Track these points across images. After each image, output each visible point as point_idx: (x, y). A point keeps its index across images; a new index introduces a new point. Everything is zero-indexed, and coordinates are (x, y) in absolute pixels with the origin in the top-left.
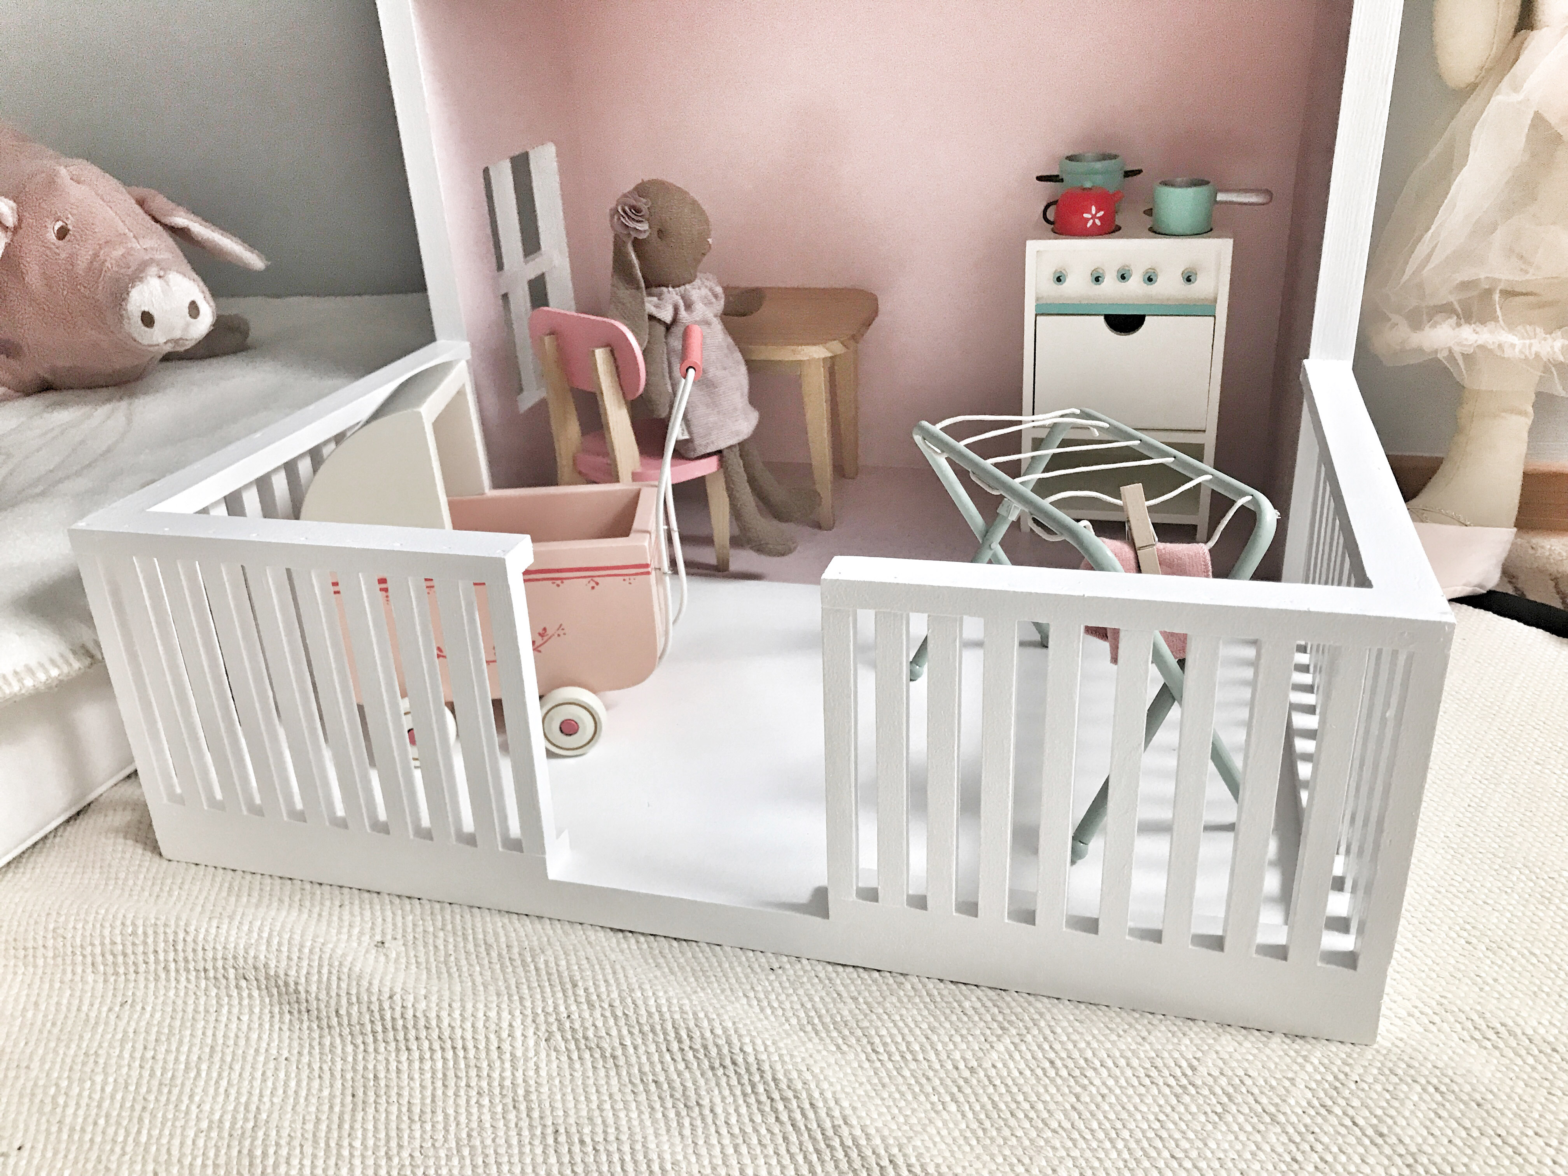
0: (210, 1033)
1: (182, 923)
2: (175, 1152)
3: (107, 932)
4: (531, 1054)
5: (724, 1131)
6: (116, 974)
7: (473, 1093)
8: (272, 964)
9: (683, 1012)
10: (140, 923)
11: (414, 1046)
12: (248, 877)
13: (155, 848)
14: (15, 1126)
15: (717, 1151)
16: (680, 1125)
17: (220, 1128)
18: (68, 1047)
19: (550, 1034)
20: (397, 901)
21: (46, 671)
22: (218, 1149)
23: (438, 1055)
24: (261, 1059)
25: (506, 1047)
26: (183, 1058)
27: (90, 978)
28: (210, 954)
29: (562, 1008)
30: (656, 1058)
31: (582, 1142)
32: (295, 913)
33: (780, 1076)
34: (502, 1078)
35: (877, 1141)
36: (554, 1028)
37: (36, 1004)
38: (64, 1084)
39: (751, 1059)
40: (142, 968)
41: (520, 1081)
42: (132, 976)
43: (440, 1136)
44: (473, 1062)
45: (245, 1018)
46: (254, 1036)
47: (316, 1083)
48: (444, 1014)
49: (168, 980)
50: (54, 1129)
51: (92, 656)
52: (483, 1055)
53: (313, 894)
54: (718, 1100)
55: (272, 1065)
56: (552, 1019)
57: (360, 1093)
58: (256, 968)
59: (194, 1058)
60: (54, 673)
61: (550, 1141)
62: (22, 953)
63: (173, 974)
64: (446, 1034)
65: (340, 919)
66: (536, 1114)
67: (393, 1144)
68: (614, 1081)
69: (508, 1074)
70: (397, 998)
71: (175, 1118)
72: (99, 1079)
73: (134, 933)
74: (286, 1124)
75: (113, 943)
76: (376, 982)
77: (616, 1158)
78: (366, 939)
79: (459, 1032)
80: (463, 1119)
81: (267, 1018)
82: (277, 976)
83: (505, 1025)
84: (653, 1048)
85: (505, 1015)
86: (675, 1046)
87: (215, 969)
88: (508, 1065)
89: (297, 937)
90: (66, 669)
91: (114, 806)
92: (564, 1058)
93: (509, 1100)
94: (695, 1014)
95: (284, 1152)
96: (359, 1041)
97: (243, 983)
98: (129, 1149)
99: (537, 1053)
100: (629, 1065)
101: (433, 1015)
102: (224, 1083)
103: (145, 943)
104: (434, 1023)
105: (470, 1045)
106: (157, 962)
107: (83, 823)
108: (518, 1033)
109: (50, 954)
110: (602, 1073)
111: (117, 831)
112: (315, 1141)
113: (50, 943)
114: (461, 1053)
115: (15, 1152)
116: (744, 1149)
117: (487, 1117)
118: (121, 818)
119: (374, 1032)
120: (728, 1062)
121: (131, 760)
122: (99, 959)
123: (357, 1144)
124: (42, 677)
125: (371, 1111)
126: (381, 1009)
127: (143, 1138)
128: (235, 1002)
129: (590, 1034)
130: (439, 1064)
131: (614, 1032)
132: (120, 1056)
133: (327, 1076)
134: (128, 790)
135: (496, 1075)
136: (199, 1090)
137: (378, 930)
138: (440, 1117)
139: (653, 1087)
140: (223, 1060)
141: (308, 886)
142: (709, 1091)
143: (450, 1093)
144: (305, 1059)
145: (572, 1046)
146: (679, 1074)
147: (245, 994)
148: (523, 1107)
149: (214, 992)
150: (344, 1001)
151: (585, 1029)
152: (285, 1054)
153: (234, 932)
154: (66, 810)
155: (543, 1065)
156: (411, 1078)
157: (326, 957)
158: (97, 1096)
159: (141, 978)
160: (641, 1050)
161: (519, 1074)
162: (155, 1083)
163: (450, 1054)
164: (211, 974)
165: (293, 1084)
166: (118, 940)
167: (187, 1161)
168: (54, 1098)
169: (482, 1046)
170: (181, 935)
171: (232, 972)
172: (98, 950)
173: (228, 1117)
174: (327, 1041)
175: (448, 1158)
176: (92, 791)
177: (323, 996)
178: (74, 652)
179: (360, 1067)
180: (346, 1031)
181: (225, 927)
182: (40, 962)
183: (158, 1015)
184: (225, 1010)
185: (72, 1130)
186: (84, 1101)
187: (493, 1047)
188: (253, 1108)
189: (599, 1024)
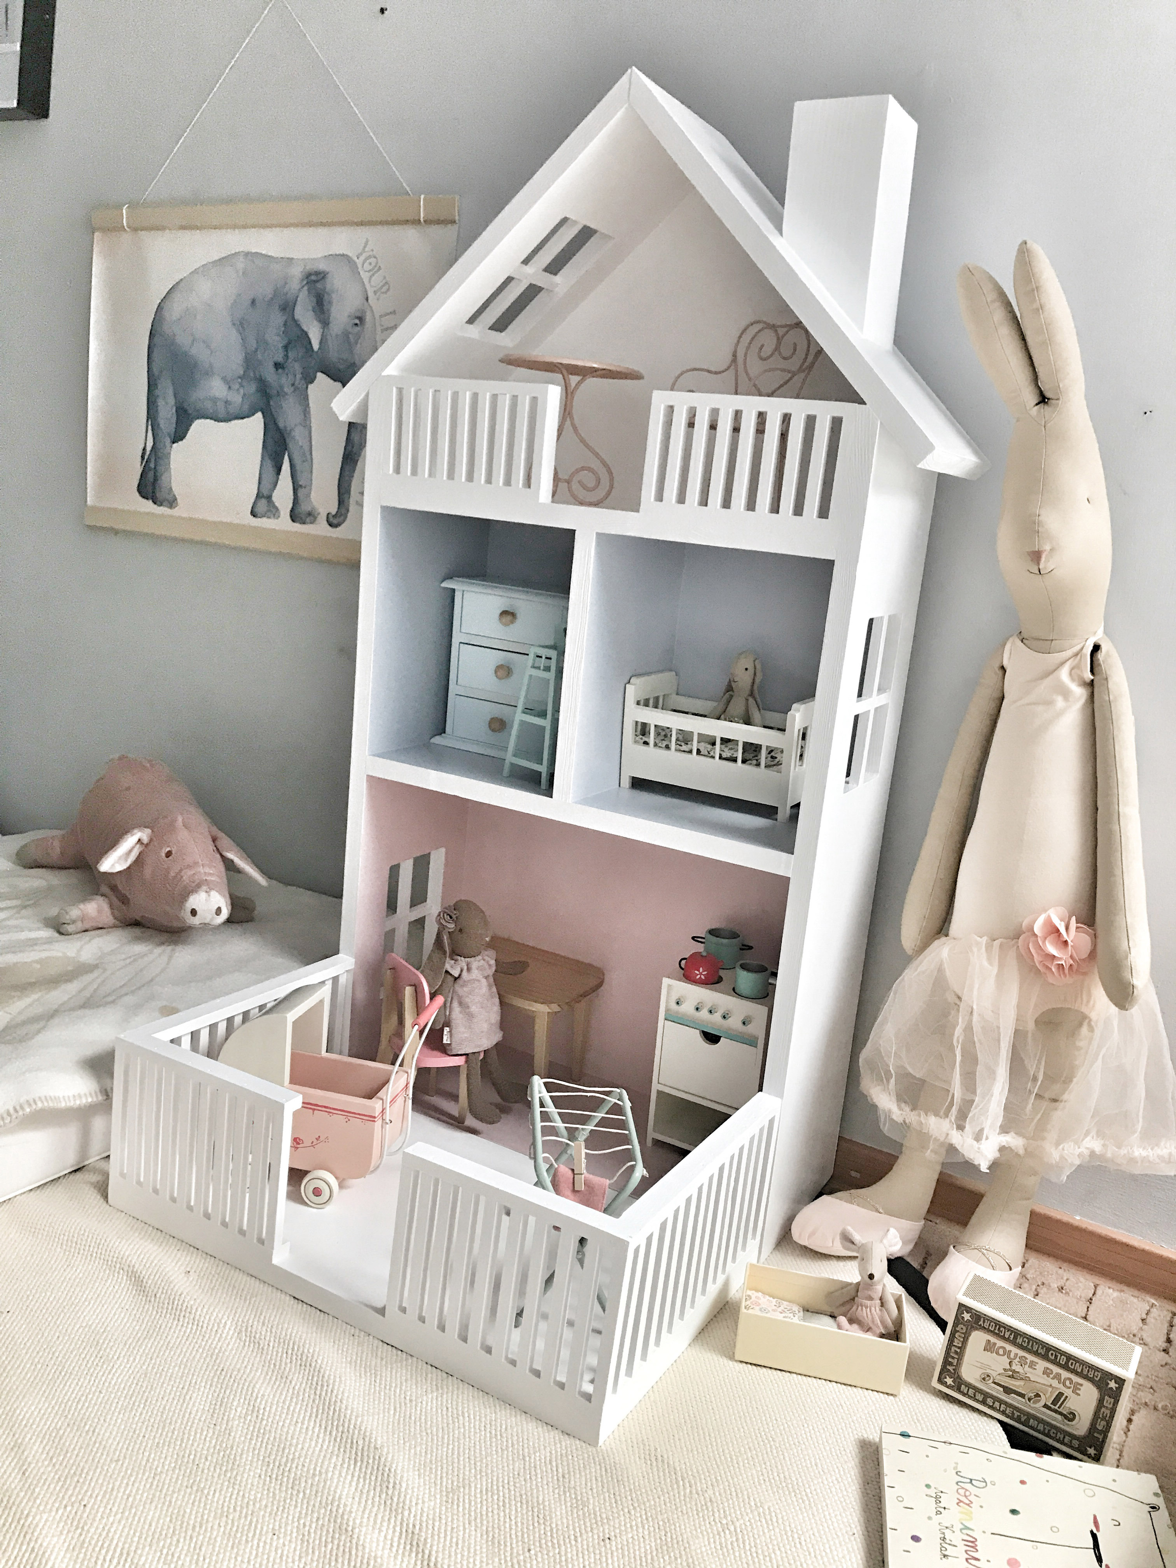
0: (99, 1289)
1: (105, 1236)
2: (69, 1331)
3: (72, 1231)
4: (229, 1337)
5: (291, 1391)
6: (70, 1251)
7: (197, 1346)
8: (136, 1266)
9: (301, 1338)
10: (87, 1230)
11: (181, 1320)
12: (143, 1224)
13: (106, 1198)
14: (9, 1303)
15: (283, 1397)
16: (275, 1383)
17: (90, 1327)
18: (40, 1277)
19: (241, 1331)
20: (204, 1255)
21: (87, 1099)
22: (86, 1335)
23: (190, 1326)
24: (117, 1306)
25: (220, 1331)
26: (85, 1296)
27: (59, 1250)
28: (112, 1254)
29: (250, 1322)
30: (280, 1355)
31: (231, 1376)
32: (156, 1247)
33: (326, 1376)
34: (212, 1343)
35: (349, 1412)
36: (244, 1329)
37: (32, 1255)
38: (34, 1291)
39: (318, 1366)
40: (82, 1252)
41: (218, 1347)
42: (76, 1255)
43: (175, 1358)
44: (203, 1333)
45: (117, 1287)
46: (117, 1296)
47: (135, 1323)
48: (199, 1309)
49: (90, 1261)
50: (24, 1308)
51: (108, 1096)
52: (208, 1331)
53: (168, 1241)
54: (295, 1379)
55: (120, 1310)
56: (244, 1325)
57: (151, 1332)
58: (129, 1266)
59: (90, 1297)
60: (90, 1100)
61: (218, 1373)
62: (33, 1230)
63: (93, 1258)
64: (197, 1318)
65: (175, 1256)
66: (218, 1361)
67: (155, 1355)
68: (258, 1359)
69: (215, 1343)
70: (183, 1296)
71: (73, 1319)
72: (48, 1294)
73: (83, 1235)
74: (116, 1334)
75: (73, 1236)
76: (177, 1287)
77: (241, 1386)
78: (183, 1268)
79: (202, 1319)
80: (188, 1355)
81: (126, 1290)
82: (137, 1272)
83: (223, 1321)
84: (280, 1350)
85: (225, 1317)
86: (290, 1352)
87: (112, 1261)
88: (217, 1339)
89: (152, 1257)
90: (95, 1099)
91: (95, 1170)
92: (242, 1344)
93: (210, 1353)
94: (305, 1342)
95: (111, 1344)
96: (160, 1311)
97: (121, 1271)
98: (51, 1325)
99: (231, 1338)
100: (267, 1354)
101: (194, 1308)
102: (98, 1311)
103: (87, 1240)
104: (193, 1311)
105: (205, 1326)
106: (89, 1250)
107: (78, 1175)
108: (227, 1327)
109: (45, 1233)
110: (255, 1354)
111: (92, 1184)
112: (125, 1344)
113: (47, 1229)
114: (199, 1328)
115: (5, 1313)
116: (294, 1400)
117: (198, 1356)
118: (94, 1178)
119: (167, 1309)
120: (308, 1365)
121: (109, 1150)
122: (65, 1242)
123: (141, 1351)
124: (84, 1101)
125: (152, 1340)
126: (174, 1299)
127: (58, 1323)
128: (115, 1278)
129: (257, 1336)
130: (188, 1331)
131: (268, 1338)
132: (60, 1287)
133: (141, 1321)
134: (103, 1164)
135: (210, 1342)
136: (87, 1311)
137: (190, 1266)
138: (179, 1351)
139: (272, 1366)
140: (101, 1302)
141: (168, 1237)
142: (294, 1374)
143: (188, 1343)
144: (134, 1312)
145: (248, 1339)
146: (286, 1364)
147: (121, 1276)
148: (214, 1357)
149: (108, 1272)
150: (160, 1291)
151: (256, 1333)
152: (127, 1307)
153: (126, 1247)
154: (72, 1166)
155: (232, 1344)
156: (174, 1332)
157: (161, 1270)
158: (45, 1300)
159: (80, 1256)
160: (275, 1349)
161: (220, 1344)
162: (70, 1303)
163: (195, 1327)
164: (110, 1263)
165: (125, 1320)
166: (76, 1236)
167: (72, 1336)
168: (28, 1296)
169: (210, 1328)
170: (103, 1241)
171: (118, 1266)
172: (66, 1238)
173: (94, 1325)
174: (147, 1307)
175: (174, 1367)
176: (88, 1159)
177: (152, 1287)
178: (101, 1092)
179: (155, 1322)
180: (156, 1305)
181: (123, 1243)
182: (40, 1236)
183: (81, 1275)
184: (109, 1281)
185: (32, 1310)
186: (40, 1301)
187: (214, 1330)
188: (106, 1324)
189: (263, 1333)
